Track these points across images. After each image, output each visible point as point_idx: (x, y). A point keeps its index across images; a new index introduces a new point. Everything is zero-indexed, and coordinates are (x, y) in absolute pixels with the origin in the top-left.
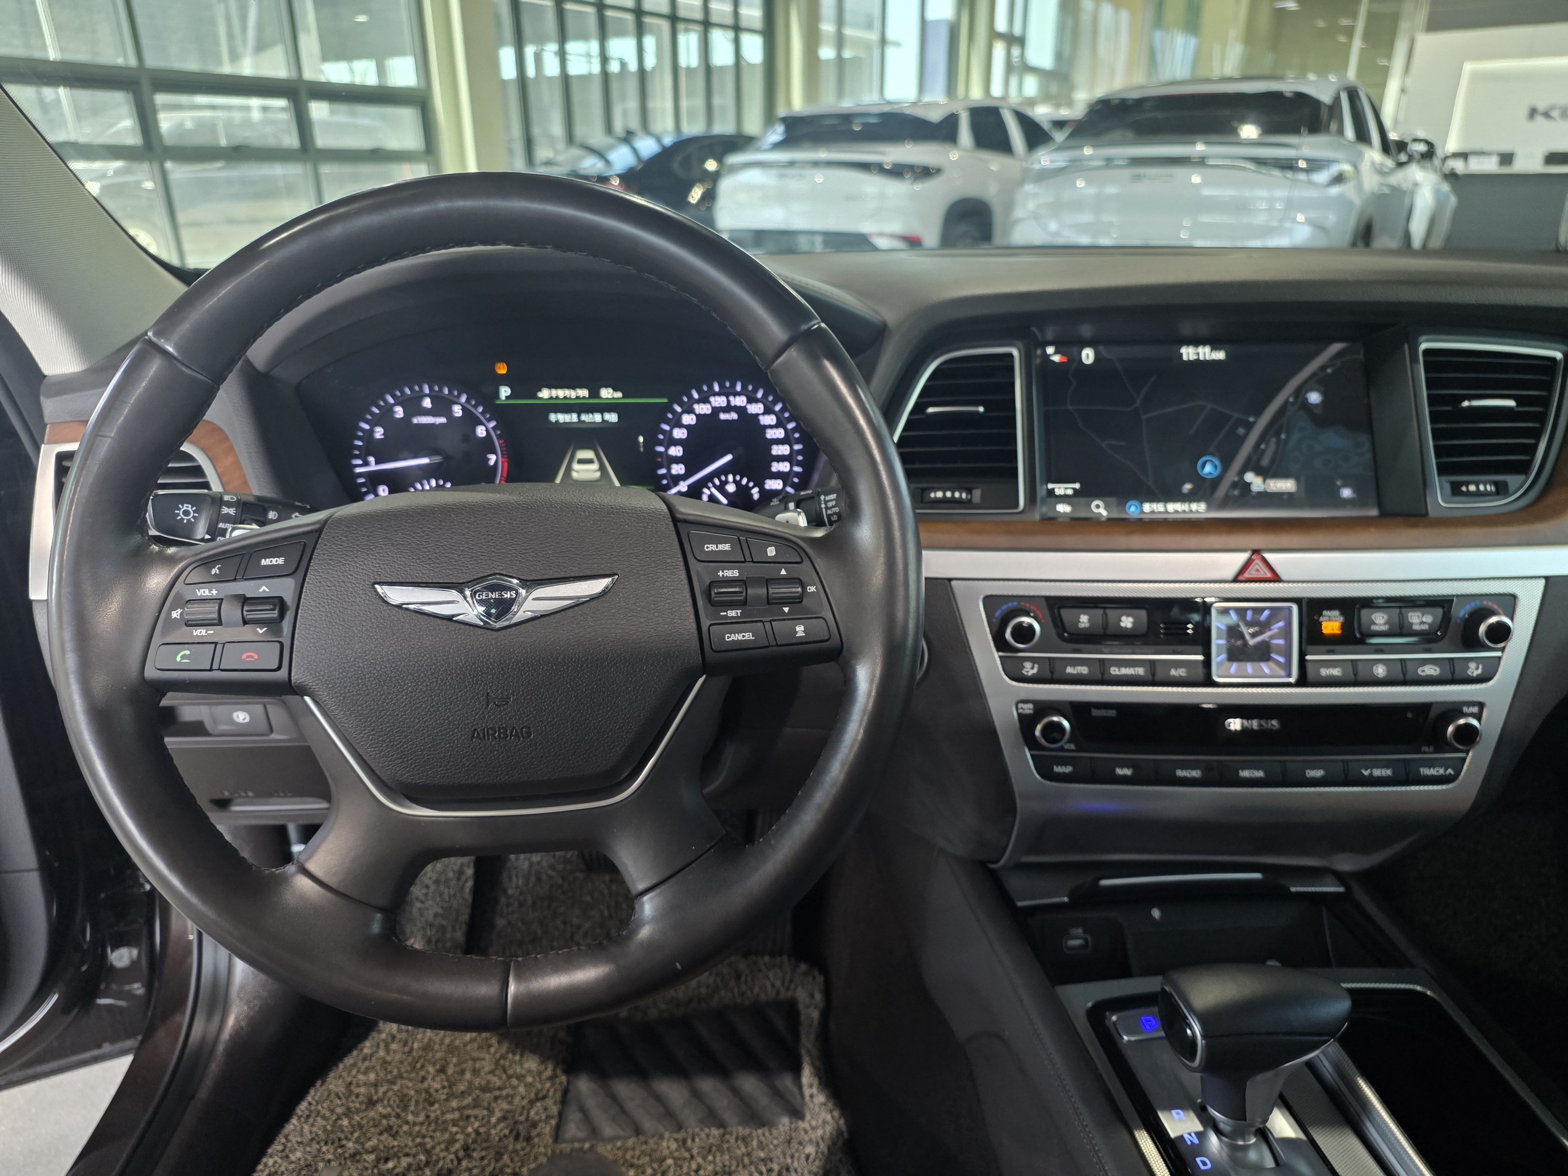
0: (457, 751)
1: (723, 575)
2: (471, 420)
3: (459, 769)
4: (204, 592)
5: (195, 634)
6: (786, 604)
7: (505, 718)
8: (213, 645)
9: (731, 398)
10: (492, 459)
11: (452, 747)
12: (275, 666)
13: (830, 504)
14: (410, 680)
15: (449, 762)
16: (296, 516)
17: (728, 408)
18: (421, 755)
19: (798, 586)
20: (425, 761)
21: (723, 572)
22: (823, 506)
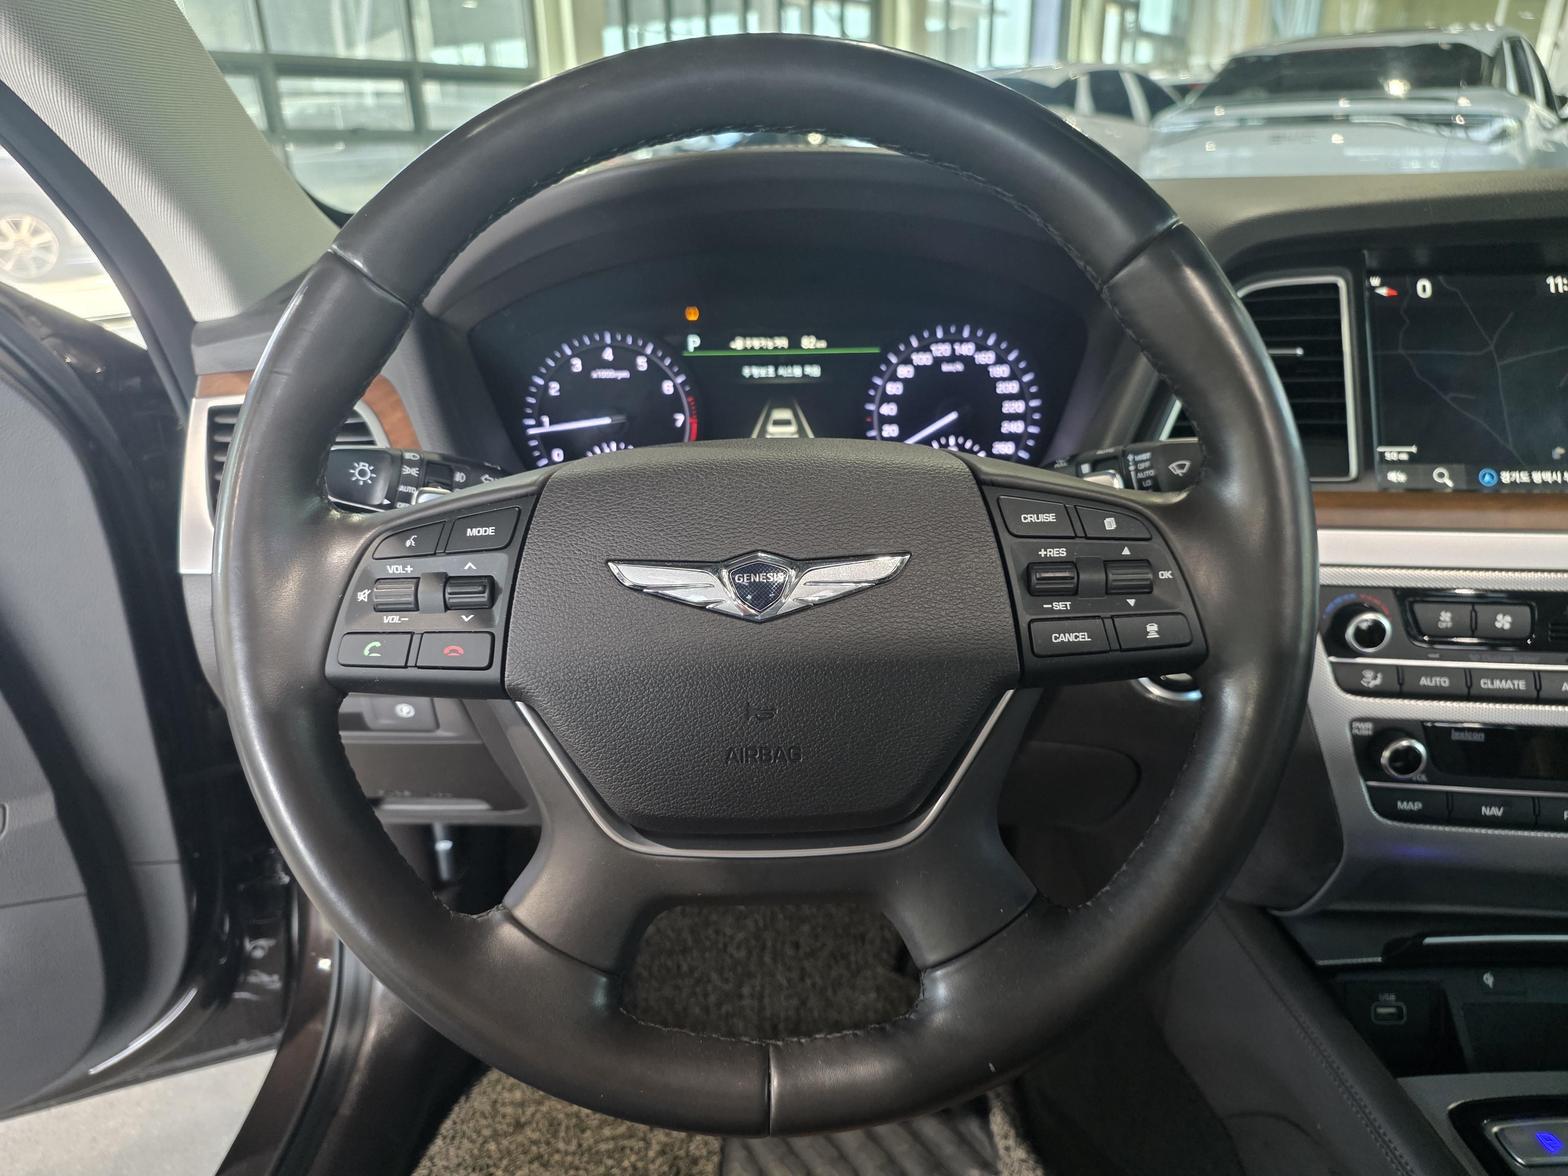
0: (707, 776)
1: (1046, 555)
2: (656, 374)
3: (709, 798)
4: (397, 569)
5: (386, 621)
6: (1131, 595)
7: (769, 735)
8: (409, 636)
9: (957, 347)
10: (680, 419)
11: (702, 770)
12: (485, 663)
13: (1142, 466)
14: (651, 684)
15: (697, 789)
16: (486, 479)
17: (953, 358)
18: (662, 779)
19: (1147, 571)
20: (667, 788)
21: (1046, 550)
22: (1132, 468)
